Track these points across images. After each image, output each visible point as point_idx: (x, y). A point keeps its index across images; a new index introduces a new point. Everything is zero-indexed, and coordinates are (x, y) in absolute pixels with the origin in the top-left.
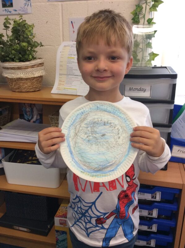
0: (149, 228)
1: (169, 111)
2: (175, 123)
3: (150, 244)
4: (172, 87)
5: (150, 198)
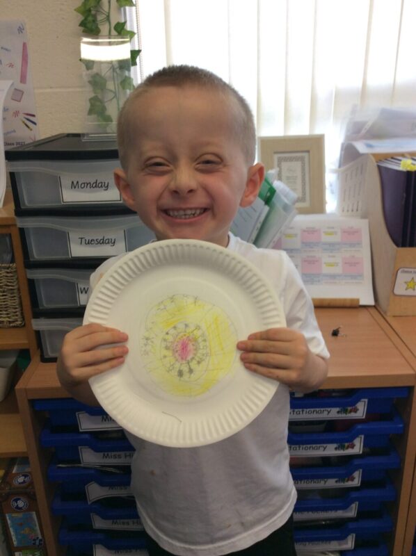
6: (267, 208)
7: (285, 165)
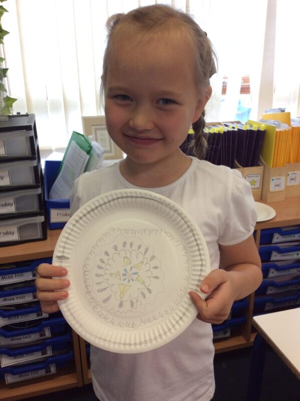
0: (38, 315)
1: (33, 169)
2: (55, 184)
3: (45, 335)
4: (28, 139)
5: (32, 277)
6: (88, 156)
7: (99, 132)
